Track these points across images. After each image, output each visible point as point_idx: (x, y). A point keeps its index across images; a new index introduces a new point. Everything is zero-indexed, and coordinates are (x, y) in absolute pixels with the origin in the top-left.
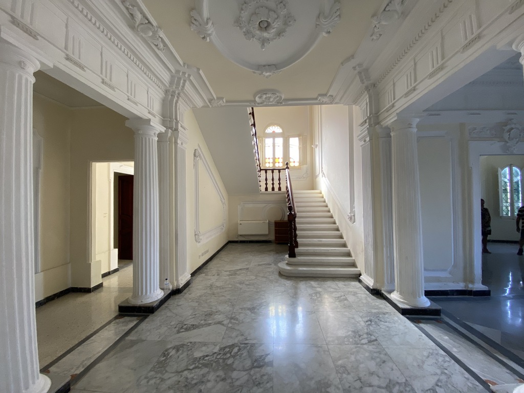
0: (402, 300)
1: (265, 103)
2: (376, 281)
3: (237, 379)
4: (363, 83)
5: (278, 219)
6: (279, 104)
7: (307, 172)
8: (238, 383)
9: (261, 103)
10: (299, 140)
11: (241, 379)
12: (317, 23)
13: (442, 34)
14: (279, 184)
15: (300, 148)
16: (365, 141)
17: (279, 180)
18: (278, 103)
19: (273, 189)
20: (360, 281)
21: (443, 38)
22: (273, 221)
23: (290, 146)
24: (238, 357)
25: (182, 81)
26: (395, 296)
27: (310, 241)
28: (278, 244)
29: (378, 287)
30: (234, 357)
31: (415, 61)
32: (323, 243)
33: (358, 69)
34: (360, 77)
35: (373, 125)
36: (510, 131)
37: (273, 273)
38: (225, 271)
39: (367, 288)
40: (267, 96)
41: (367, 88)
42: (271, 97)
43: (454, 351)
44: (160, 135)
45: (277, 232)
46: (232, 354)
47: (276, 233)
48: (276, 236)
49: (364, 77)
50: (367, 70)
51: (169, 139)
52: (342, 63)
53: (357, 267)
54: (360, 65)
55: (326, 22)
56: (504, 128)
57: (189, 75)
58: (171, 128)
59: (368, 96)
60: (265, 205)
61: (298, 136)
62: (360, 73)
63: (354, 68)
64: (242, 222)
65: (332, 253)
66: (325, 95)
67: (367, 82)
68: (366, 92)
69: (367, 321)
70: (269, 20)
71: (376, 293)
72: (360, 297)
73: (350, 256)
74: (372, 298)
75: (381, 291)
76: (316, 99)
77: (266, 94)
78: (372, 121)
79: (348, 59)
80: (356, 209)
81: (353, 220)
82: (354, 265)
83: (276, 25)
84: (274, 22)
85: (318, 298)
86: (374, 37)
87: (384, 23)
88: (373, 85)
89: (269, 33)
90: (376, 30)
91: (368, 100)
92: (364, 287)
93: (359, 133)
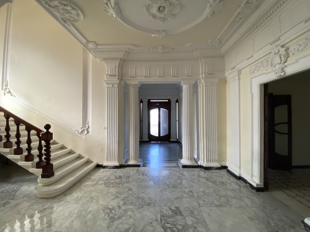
2: (118, 161)
3: (192, 221)
4: (123, 57)
8: (195, 220)
11: (191, 219)
12: (160, 31)
13: (164, 66)
16: (113, 86)
20: (105, 167)
21: (164, 68)
24: (175, 223)
26: (131, 162)
29: (121, 163)
30: (175, 226)
31: (150, 66)
39: (115, 167)
40: (71, 11)
41: (121, 60)
42: (71, 13)
46: (173, 227)
50: (130, 53)
52: (131, 44)
53: (92, 162)
54: (132, 50)
55: (164, 35)
59: (118, 63)
63: (129, 49)
66: (97, 44)
67: (125, 58)
68: (119, 61)
69: (143, 175)
70: (166, 12)
71: (121, 167)
72: (120, 172)
73: (82, 158)
74: (122, 170)
75: (123, 165)
76: (88, 41)
77: (73, 9)
78: (120, 78)
79: (135, 45)
80: (90, 124)
81: (86, 132)
82: (88, 162)
83: (162, 15)
84: (164, 15)
85: (113, 184)
86: (151, 49)
87: (160, 50)
88: (124, 61)
89: (156, 12)
90: (155, 49)
91: (117, 65)
92: (110, 169)
93: (106, 79)
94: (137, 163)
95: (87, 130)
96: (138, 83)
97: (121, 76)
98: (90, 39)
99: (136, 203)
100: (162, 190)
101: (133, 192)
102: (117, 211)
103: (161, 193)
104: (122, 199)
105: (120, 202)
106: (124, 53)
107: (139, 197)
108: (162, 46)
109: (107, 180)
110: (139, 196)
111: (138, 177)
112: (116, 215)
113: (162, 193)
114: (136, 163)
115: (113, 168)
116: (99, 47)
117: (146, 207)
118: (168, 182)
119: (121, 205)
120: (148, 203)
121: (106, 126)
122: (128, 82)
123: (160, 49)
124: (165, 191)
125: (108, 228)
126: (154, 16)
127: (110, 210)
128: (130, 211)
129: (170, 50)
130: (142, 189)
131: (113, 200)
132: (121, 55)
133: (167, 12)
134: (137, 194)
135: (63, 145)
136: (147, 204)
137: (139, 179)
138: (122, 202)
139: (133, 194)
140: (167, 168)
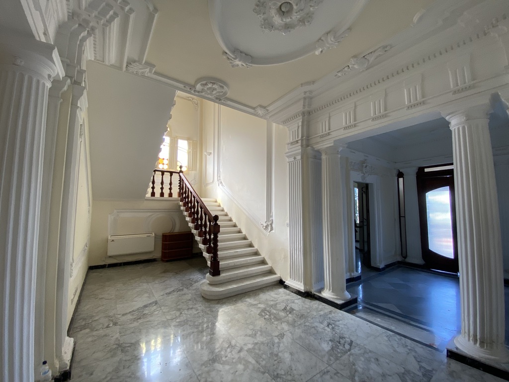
0: (336, 297)
1: (203, 94)
2: (305, 284)
4: (304, 108)
5: (167, 230)
6: (218, 101)
7: (195, 178)
9: (199, 92)
10: (189, 144)
12: (322, 38)
13: (386, 92)
14: (170, 189)
15: (189, 153)
16: (295, 158)
17: (171, 184)
18: (217, 98)
19: (162, 194)
20: (286, 287)
21: (386, 95)
22: (160, 234)
23: (179, 148)
25: (111, 13)
26: (327, 294)
27: (227, 253)
28: (167, 261)
29: (308, 289)
31: (355, 104)
32: (239, 253)
33: (308, 94)
34: (304, 102)
35: (305, 146)
36: (366, 167)
37: (195, 299)
38: (123, 315)
39: (299, 293)
40: (214, 86)
41: (303, 114)
42: (216, 89)
43: (393, 328)
44: (56, 82)
45: (164, 247)
47: (163, 249)
48: (162, 252)
49: (307, 104)
50: (311, 98)
51: (62, 94)
52: (302, 84)
53: (275, 274)
54: (311, 92)
55: (331, 41)
56: (364, 164)
57: (131, 11)
58: (71, 78)
59: (301, 120)
60: (151, 214)
61: (188, 139)
62: (305, 98)
63: (305, 92)
64: (113, 238)
65: (251, 263)
66: (264, 108)
67: (307, 109)
68: (301, 117)
69: (328, 326)
70: (295, 7)
71: (307, 295)
72: (299, 303)
73: (266, 264)
74: (307, 301)
75: (311, 292)
76: (254, 108)
77: (214, 83)
78: (304, 143)
79: (308, 83)
80: (274, 218)
81: (269, 228)
82: (271, 272)
83: (295, 16)
84: (296, 13)
85: (270, 316)
86: (339, 74)
87: (356, 67)
88: (309, 113)
89: (282, 20)
90: (346, 69)
91: (300, 124)
92: (292, 292)
93: (287, 151)
94: (336, 298)
95: (271, 224)
96: (332, 145)
97: (307, 140)
98: (254, 106)
99: (264, 359)
100: (328, 372)
101: (279, 343)
102: (233, 353)
103: (319, 375)
104: (256, 341)
105: (249, 343)
106: (302, 102)
107: (277, 355)
108: (355, 57)
109: (272, 306)
110: (280, 354)
111: (316, 324)
112: (226, 357)
113: (321, 376)
114: (333, 298)
115: (295, 293)
116: (270, 108)
117: (269, 377)
118: (361, 366)
119: (246, 349)
120: (277, 374)
121: (289, 222)
122: (317, 147)
123: (354, 64)
124: (331, 378)
125: (203, 365)
126: (287, 27)
127: (229, 346)
128: (244, 365)
129: (381, 53)
130: (299, 346)
131: (246, 335)
132: (299, 107)
133: (297, 5)
134: (281, 349)
135: (251, 241)
136: (275, 373)
137: (313, 329)
138: (250, 346)
139: (276, 345)
140: (398, 337)
